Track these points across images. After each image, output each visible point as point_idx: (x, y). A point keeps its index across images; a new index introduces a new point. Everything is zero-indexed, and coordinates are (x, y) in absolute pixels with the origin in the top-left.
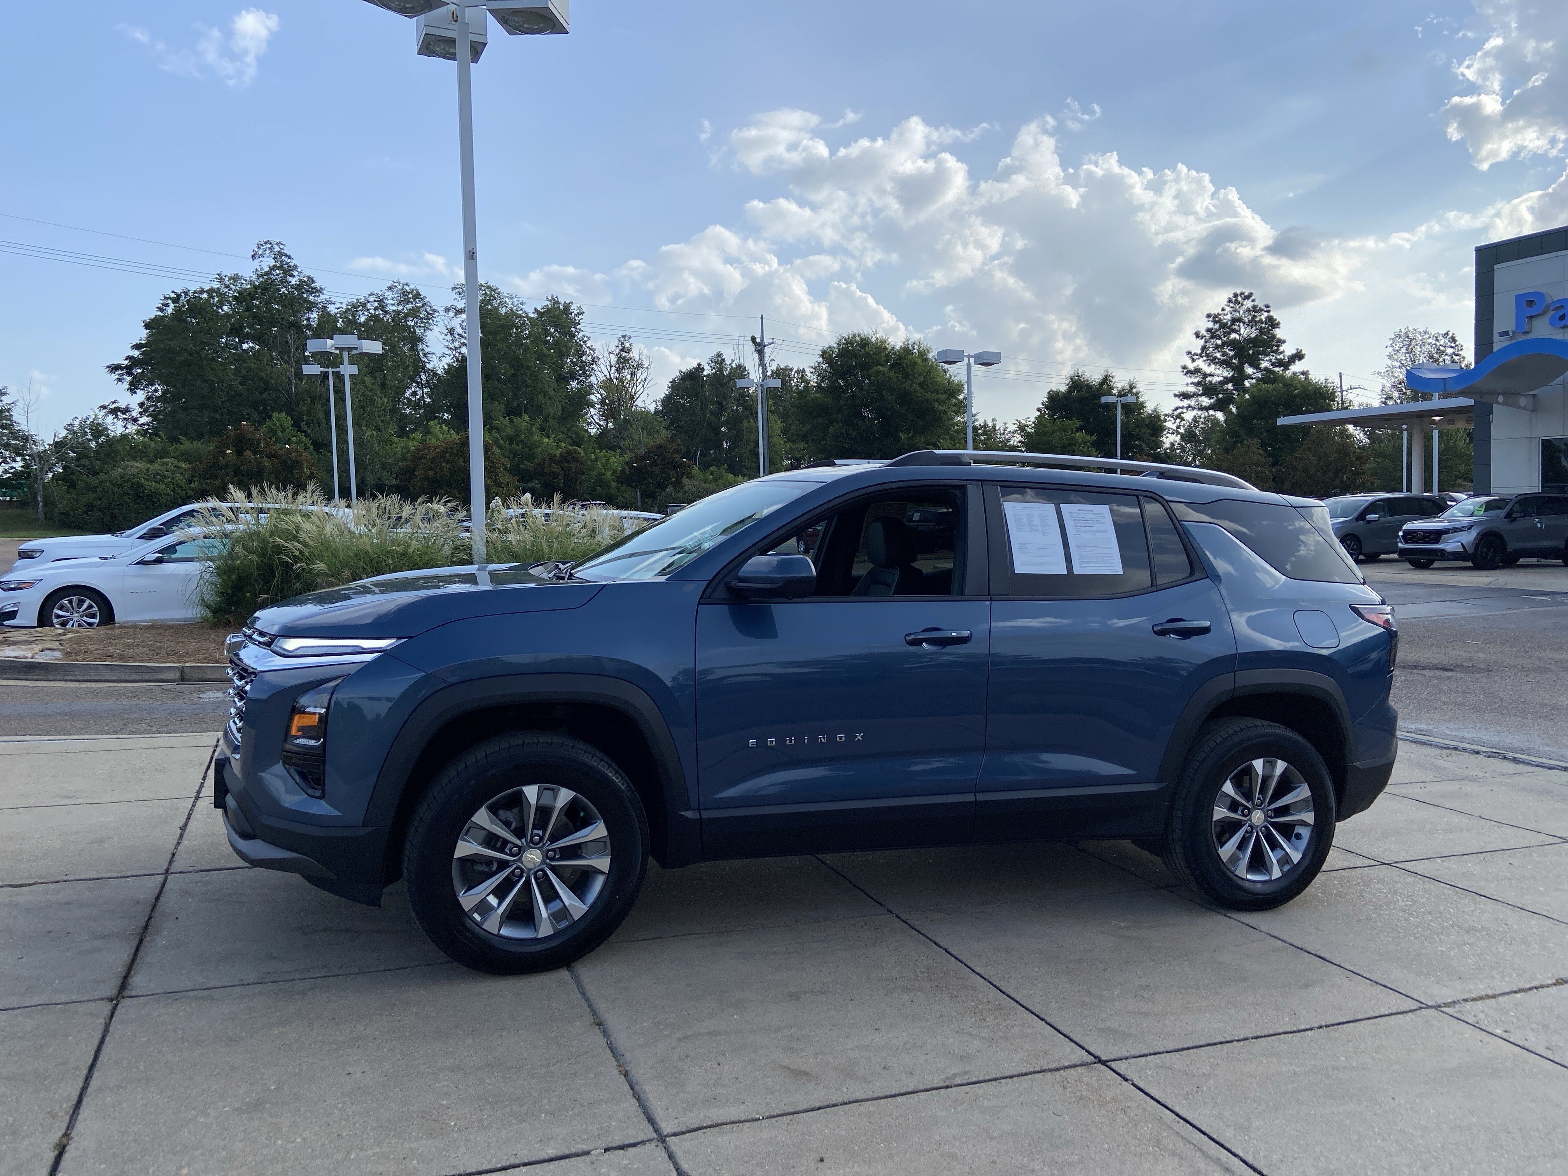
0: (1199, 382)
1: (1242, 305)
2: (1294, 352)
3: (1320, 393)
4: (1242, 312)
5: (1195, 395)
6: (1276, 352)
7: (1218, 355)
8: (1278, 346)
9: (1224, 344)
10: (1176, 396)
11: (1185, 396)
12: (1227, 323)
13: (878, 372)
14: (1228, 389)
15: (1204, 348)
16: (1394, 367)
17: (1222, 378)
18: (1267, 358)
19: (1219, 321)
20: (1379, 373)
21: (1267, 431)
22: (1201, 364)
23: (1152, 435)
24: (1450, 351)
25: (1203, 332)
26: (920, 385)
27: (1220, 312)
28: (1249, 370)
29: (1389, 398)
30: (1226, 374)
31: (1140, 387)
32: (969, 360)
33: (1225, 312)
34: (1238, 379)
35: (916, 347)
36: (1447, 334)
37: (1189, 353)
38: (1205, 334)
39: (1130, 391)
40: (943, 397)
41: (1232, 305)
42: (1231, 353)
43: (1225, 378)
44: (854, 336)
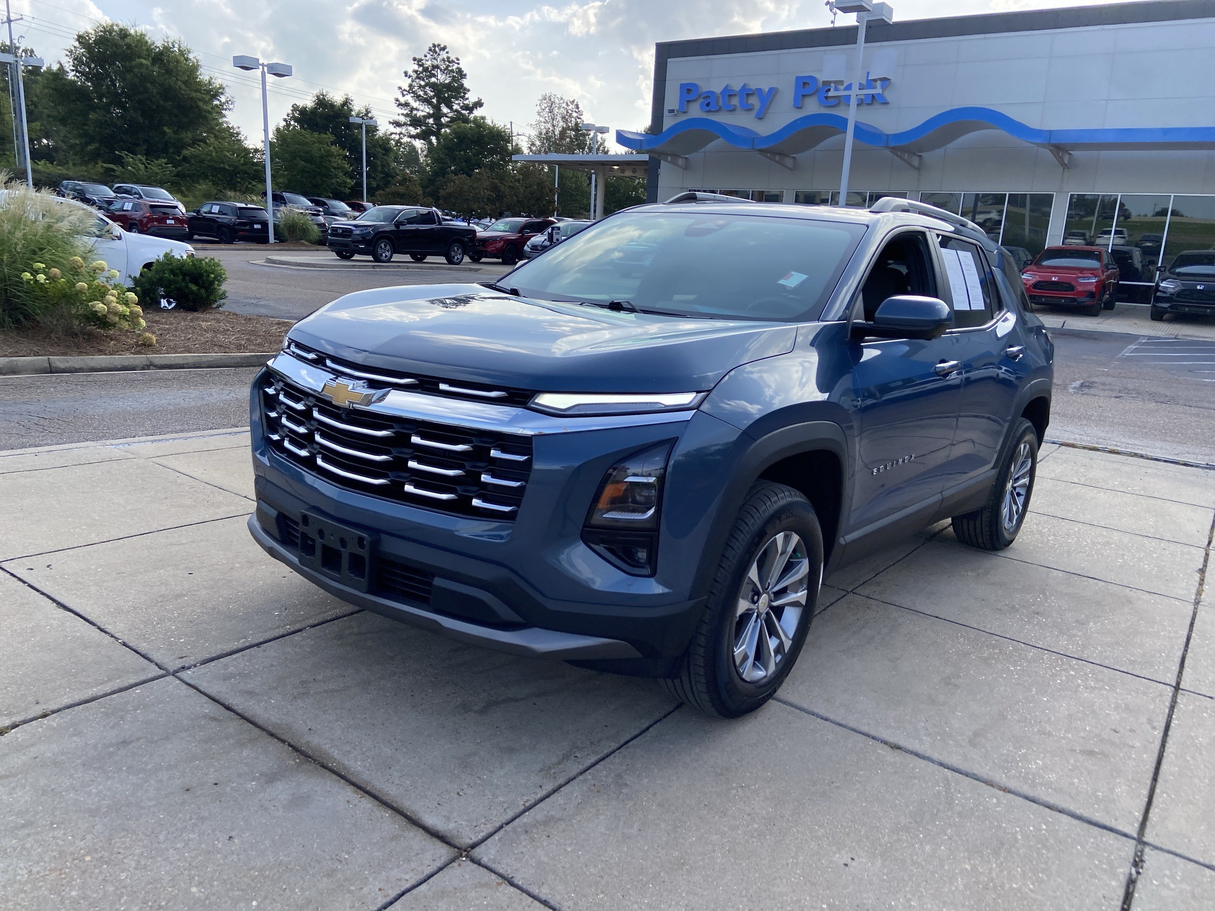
0: (407, 114)
1: (439, 55)
2: (477, 100)
3: (501, 136)
4: (439, 60)
5: (405, 124)
6: (463, 97)
7: (421, 93)
8: (465, 94)
9: (427, 85)
10: (390, 123)
11: (397, 124)
12: (428, 68)
13: (141, 65)
14: (428, 123)
15: (411, 86)
16: (541, 122)
17: (426, 114)
18: (457, 102)
19: (422, 65)
20: (531, 125)
21: (465, 161)
22: (409, 98)
23: (384, 155)
24: (575, 115)
25: (410, 72)
26: (185, 83)
27: (423, 58)
28: (445, 110)
29: (533, 144)
30: (428, 110)
31: (373, 113)
32: (263, 69)
33: (427, 58)
34: (437, 115)
35: (176, 46)
36: (573, 101)
37: (400, 88)
38: (412, 74)
39: (366, 115)
40: (207, 97)
41: (431, 53)
42: (432, 94)
43: (428, 113)
44: (112, 26)
